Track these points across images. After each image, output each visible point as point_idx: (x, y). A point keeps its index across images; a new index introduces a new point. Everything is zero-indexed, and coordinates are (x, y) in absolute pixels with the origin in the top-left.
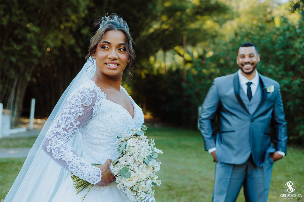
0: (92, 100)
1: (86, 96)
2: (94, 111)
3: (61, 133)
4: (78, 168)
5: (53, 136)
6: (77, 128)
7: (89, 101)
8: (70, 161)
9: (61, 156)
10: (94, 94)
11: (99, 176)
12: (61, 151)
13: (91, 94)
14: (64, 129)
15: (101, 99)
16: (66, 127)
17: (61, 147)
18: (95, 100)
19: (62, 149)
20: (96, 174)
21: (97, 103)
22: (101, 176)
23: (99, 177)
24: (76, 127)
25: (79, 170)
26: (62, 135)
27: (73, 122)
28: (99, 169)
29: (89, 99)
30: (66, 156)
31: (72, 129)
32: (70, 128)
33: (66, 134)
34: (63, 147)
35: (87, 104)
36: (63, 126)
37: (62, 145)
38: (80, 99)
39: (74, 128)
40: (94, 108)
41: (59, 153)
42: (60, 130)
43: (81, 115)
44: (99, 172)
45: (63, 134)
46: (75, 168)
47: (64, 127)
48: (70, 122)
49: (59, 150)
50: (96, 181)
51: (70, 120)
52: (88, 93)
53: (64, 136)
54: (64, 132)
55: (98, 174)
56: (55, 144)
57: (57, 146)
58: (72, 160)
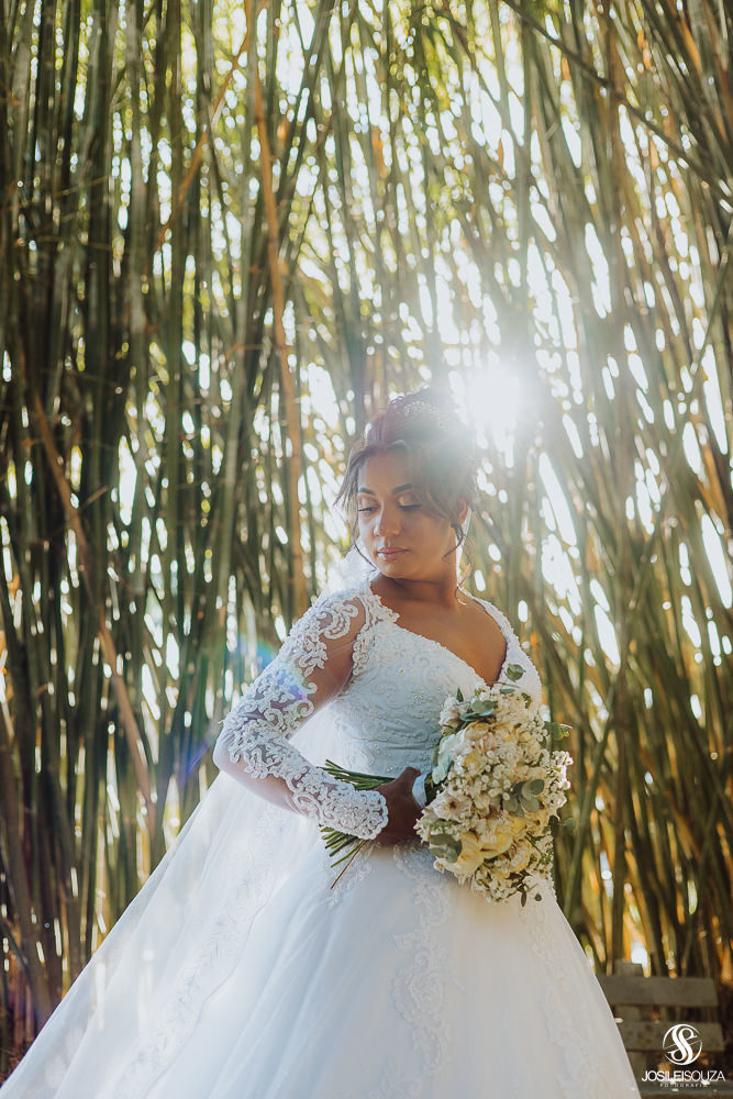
0: (348, 623)
1: (332, 612)
2: (356, 657)
3: (267, 712)
4: (320, 798)
5: (246, 719)
6: (310, 703)
7: (341, 625)
8: (296, 778)
9: (269, 768)
10: (356, 609)
11: (381, 812)
12: (271, 752)
13: (349, 607)
14: (274, 704)
15: (376, 623)
16: (280, 697)
17: (268, 745)
18: (358, 624)
19: (273, 751)
20: (371, 809)
21: (365, 635)
22: (386, 812)
23: (381, 814)
24: (306, 700)
25: (325, 803)
26: (270, 718)
27: (300, 686)
28: (377, 793)
29: (342, 620)
30: (284, 766)
31: (296, 704)
32: (290, 702)
33: (280, 718)
34: (276, 745)
35: (334, 631)
36: (272, 695)
37: (271, 741)
38: (318, 619)
39: (300, 701)
40: (356, 646)
41: (264, 760)
42: (264, 704)
43: (321, 665)
44: (379, 802)
45: (272, 718)
46: (312, 798)
47: (276, 698)
48: (292, 684)
49: (264, 751)
50: (376, 827)
51: (292, 679)
52: (340, 606)
53: (275, 722)
54: (275, 711)
55: (377, 807)
56: (252, 738)
57: (257, 743)
58: (303, 775)
